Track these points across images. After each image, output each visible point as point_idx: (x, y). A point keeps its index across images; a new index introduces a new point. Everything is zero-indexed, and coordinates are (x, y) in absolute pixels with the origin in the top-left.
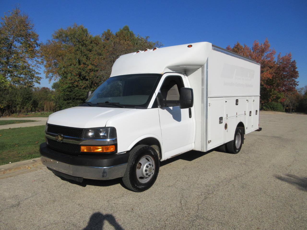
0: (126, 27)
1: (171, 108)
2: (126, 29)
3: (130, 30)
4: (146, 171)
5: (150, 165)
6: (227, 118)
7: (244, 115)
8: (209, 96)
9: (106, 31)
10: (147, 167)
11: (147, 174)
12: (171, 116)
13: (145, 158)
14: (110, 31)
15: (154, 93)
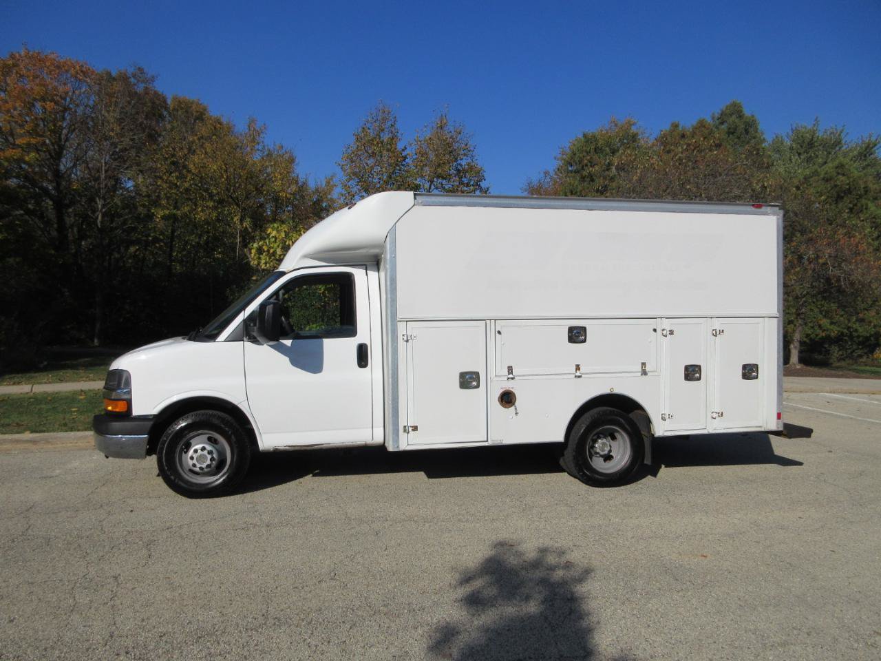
0: (734, 105)
1: (288, 343)
2: (736, 110)
3: (747, 112)
4: (192, 458)
5: (203, 449)
6: (511, 376)
7: (640, 374)
8: (400, 316)
9: (666, 127)
10: (196, 451)
11: (194, 465)
12: (287, 359)
13: (208, 436)
14: (677, 126)
15: (243, 312)
